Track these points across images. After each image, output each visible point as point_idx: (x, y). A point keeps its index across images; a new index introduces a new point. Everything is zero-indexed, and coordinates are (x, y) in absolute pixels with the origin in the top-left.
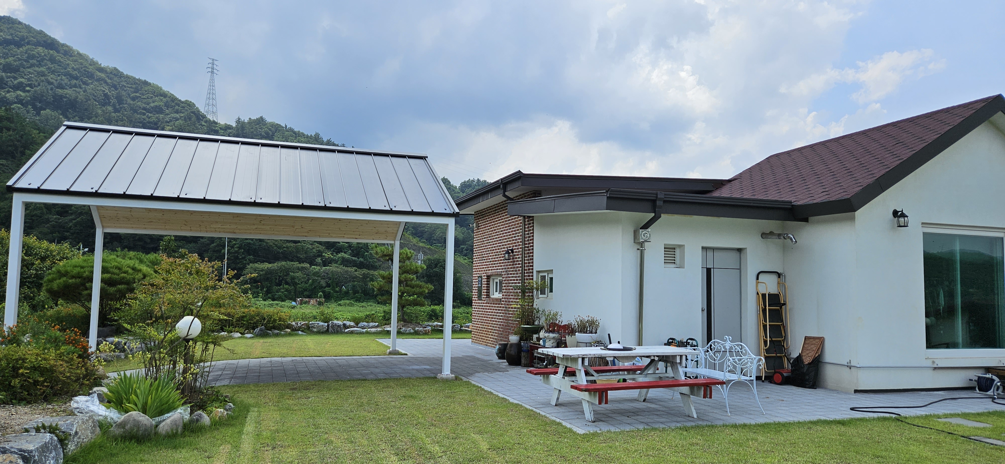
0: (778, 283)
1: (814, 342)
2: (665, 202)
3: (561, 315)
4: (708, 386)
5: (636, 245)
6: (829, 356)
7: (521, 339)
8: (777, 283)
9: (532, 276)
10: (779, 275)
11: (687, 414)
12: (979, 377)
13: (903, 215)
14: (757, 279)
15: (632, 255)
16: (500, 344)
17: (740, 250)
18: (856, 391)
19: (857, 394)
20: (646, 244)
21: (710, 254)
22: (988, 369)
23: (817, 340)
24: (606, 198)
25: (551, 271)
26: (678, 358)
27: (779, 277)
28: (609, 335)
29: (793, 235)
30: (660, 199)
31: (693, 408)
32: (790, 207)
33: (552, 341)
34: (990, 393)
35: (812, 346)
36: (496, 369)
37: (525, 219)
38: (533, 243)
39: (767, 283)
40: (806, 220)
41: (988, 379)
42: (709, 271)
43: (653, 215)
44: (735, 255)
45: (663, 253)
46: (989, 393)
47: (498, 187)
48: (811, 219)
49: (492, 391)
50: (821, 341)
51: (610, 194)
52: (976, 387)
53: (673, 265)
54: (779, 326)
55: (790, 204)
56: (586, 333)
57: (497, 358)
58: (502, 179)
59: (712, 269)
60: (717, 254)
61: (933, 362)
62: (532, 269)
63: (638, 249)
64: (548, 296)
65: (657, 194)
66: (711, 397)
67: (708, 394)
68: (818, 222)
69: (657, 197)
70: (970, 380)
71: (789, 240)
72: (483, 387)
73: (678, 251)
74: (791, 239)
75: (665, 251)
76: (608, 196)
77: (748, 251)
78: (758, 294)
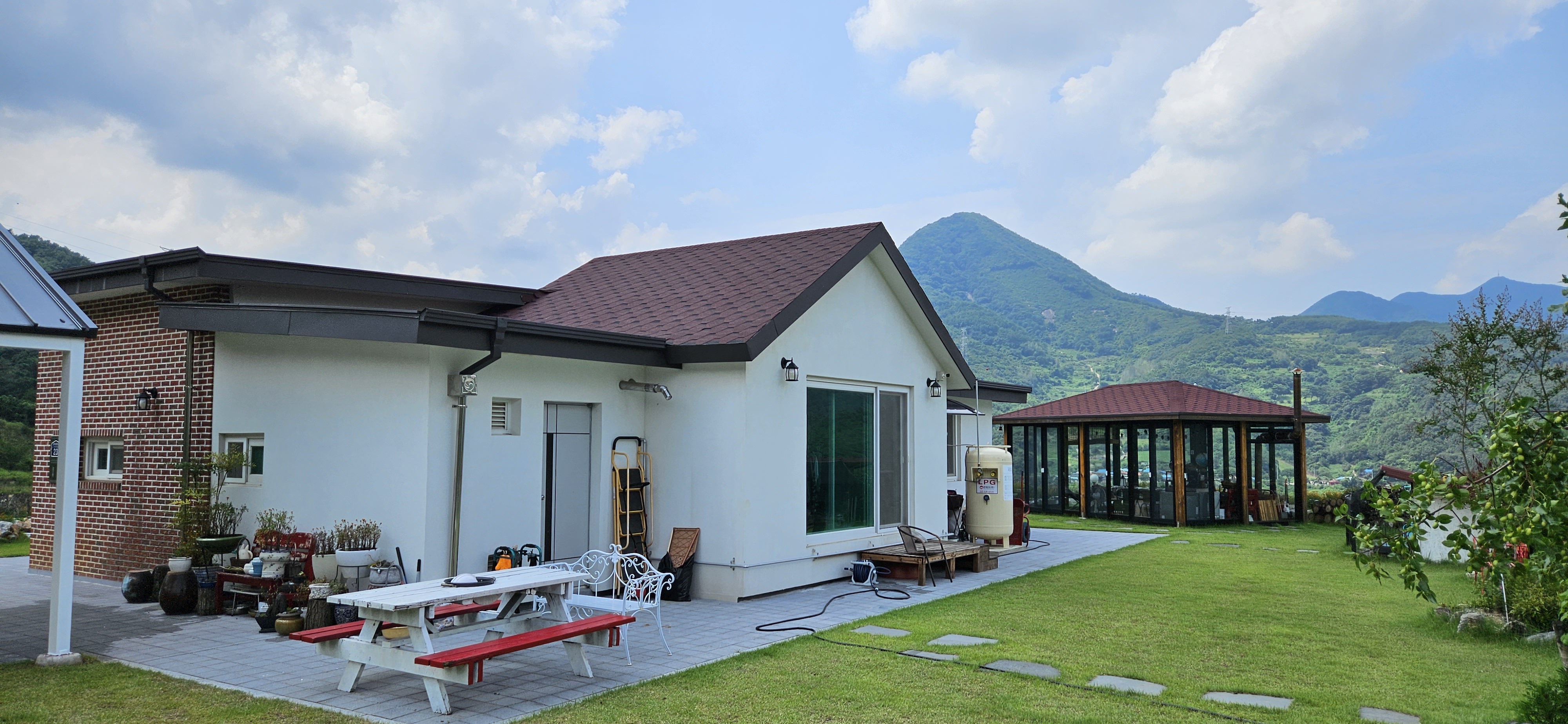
0: (638, 453)
1: (686, 536)
2: (507, 333)
3: (291, 518)
4: (615, 628)
5: (450, 399)
6: (704, 556)
7: (194, 563)
8: (635, 452)
9: (210, 443)
10: (639, 441)
11: (576, 672)
12: (855, 565)
13: (793, 366)
14: (614, 448)
15: (446, 416)
16: (132, 575)
17: (590, 406)
18: (740, 599)
19: (741, 603)
20: (468, 397)
21: (552, 410)
22: (861, 554)
23: (690, 533)
24: (417, 322)
25: (260, 436)
26: (563, 587)
27: (640, 445)
28: (398, 549)
29: (666, 387)
30: (502, 329)
31: (586, 663)
32: (663, 347)
33: (276, 566)
34: (867, 583)
35: (684, 541)
36: (150, 629)
37: (194, 336)
38: (212, 381)
39: (628, 455)
40: (680, 366)
41: (865, 566)
42: (550, 437)
43: (488, 353)
44: (584, 412)
45: (491, 411)
46: (864, 584)
47: (137, 271)
48: (685, 365)
49: (195, 679)
50: (696, 532)
51: (426, 317)
52: (851, 577)
53: (501, 431)
54: (638, 514)
55: (663, 343)
56: (357, 549)
57: (126, 601)
58: (146, 258)
59: (554, 435)
60: (562, 411)
61: (814, 551)
62: (210, 430)
63: (455, 406)
64: (247, 481)
65: (497, 321)
66: (618, 644)
67: (615, 641)
68: (695, 370)
69: (496, 326)
70: (845, 569)
71: (661, 394)
72: (164, 672)
73: (509, 408)
74: (664, 393)
75: (493, 408)
76: (422, 319)
77: (604, 407)
78: (614, 470)
